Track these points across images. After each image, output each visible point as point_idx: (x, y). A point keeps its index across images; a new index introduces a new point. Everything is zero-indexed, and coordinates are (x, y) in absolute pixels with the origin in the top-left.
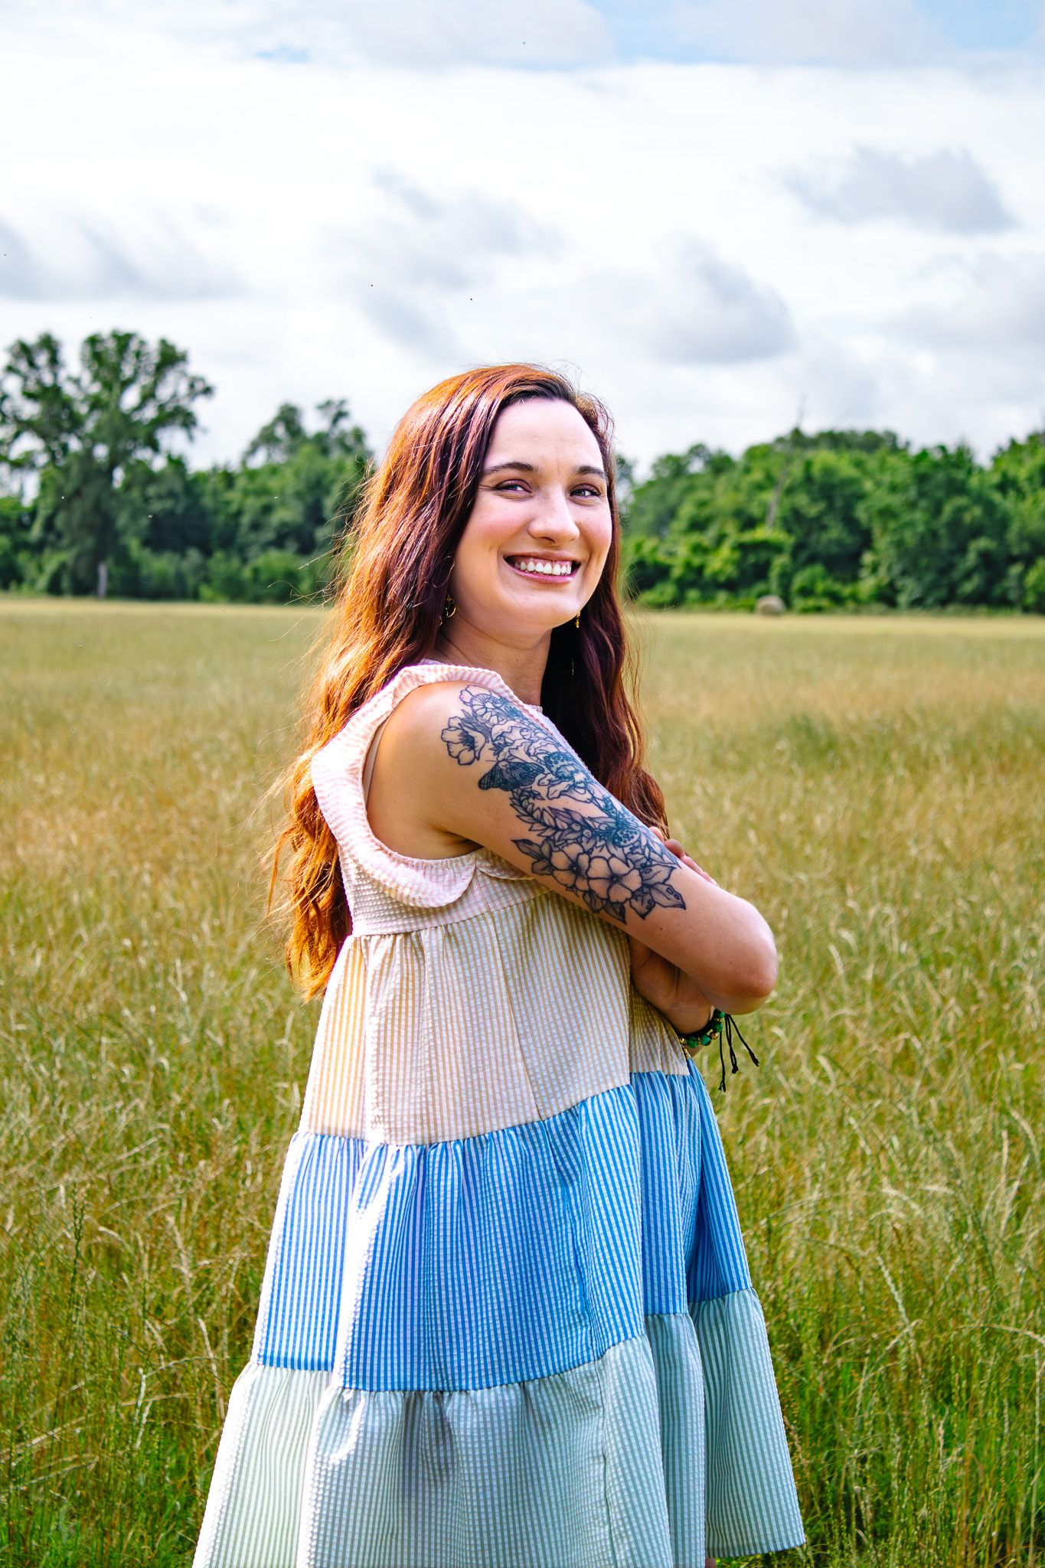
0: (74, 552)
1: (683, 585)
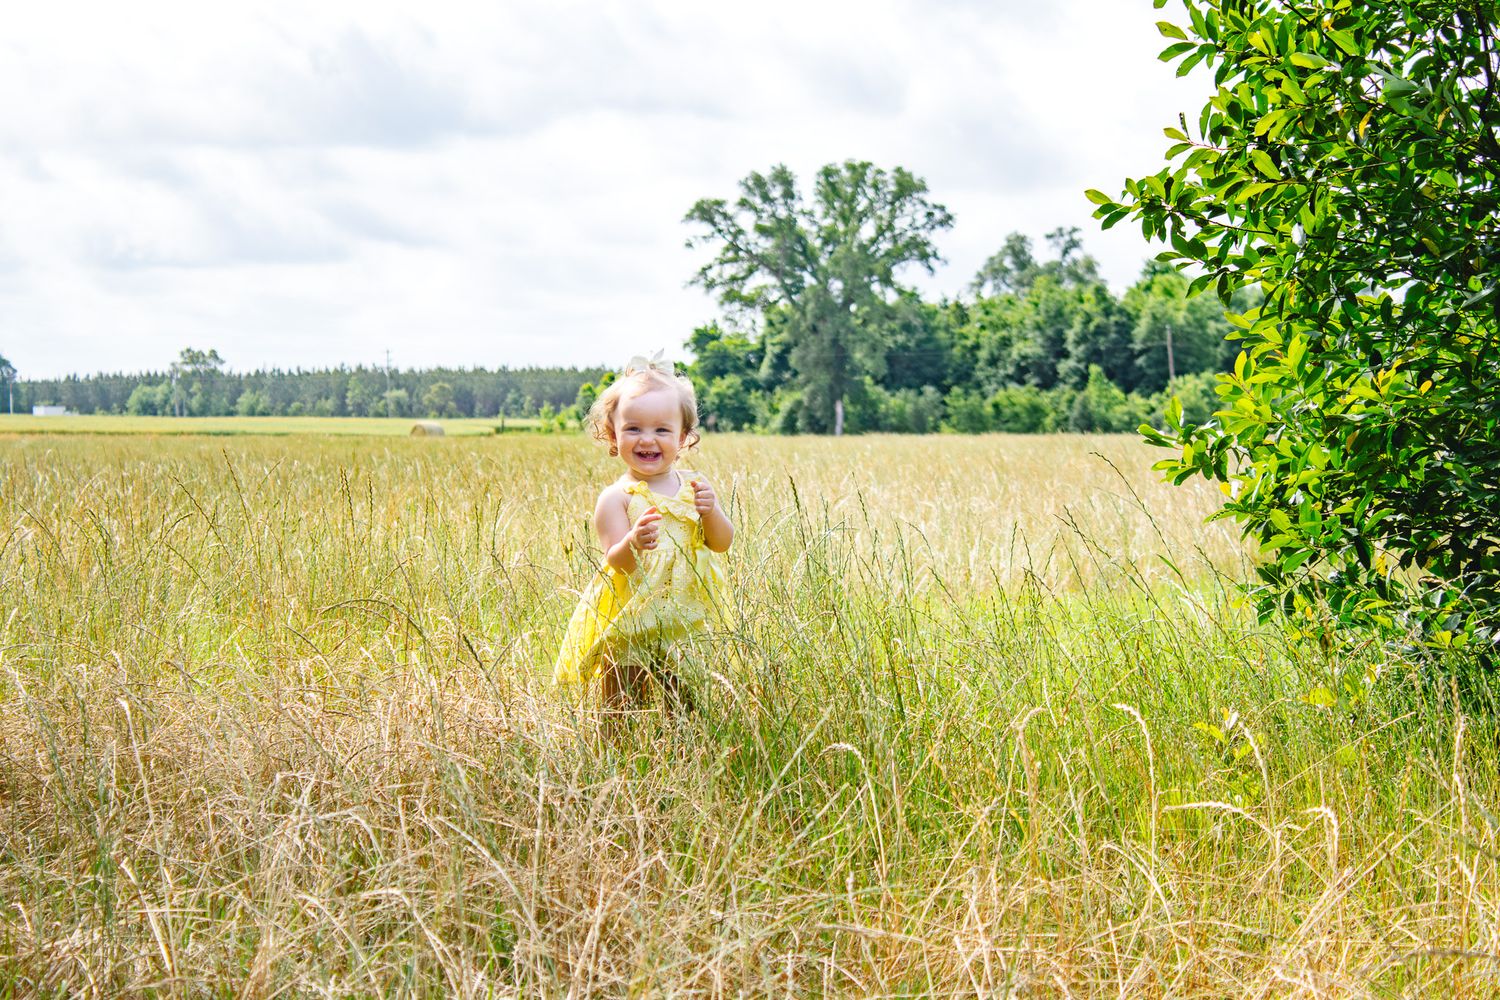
0: (810, 389)
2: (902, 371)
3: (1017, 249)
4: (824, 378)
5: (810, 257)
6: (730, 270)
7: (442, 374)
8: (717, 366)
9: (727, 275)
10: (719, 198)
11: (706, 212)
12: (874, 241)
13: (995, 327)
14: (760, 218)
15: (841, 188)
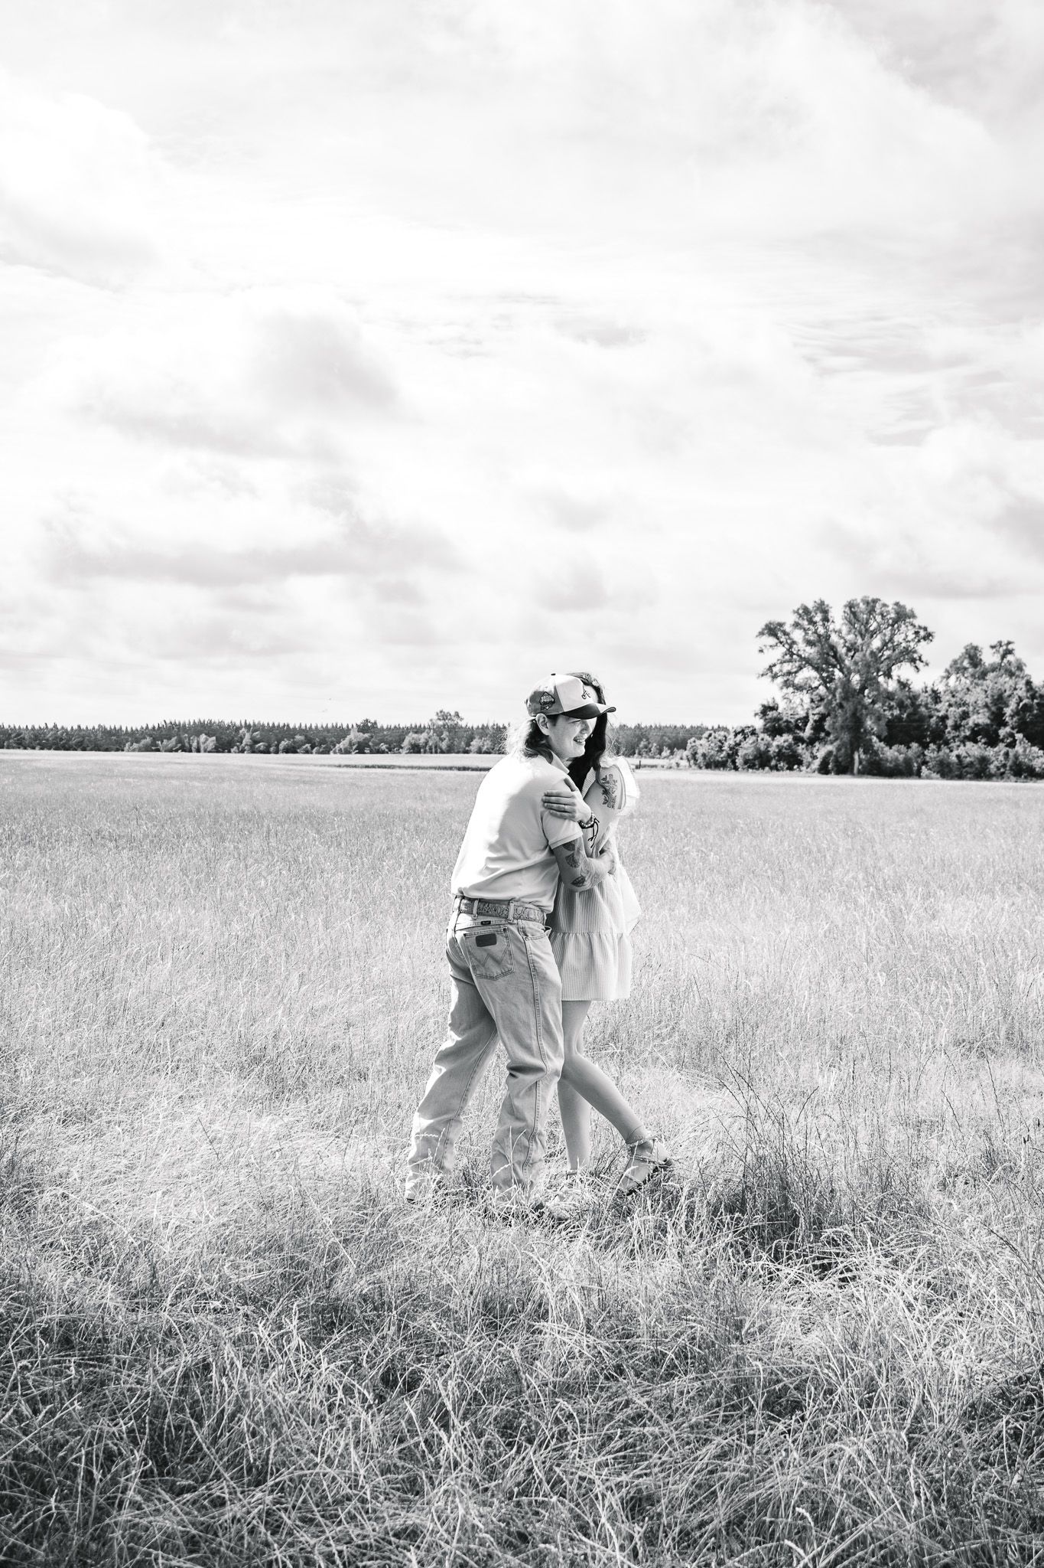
0: (837, 744)
2: (895, 734)
3: (973, 656)
4: (846, 737)
5: (839, 660)
6: (787, 667)
8: (775, 728)
9: (785, 671)
10: (781, 620)
11: (771, 630)
12: (880, 650)
13: (957, 705)
14: (806, 634)
15: (859, 615)
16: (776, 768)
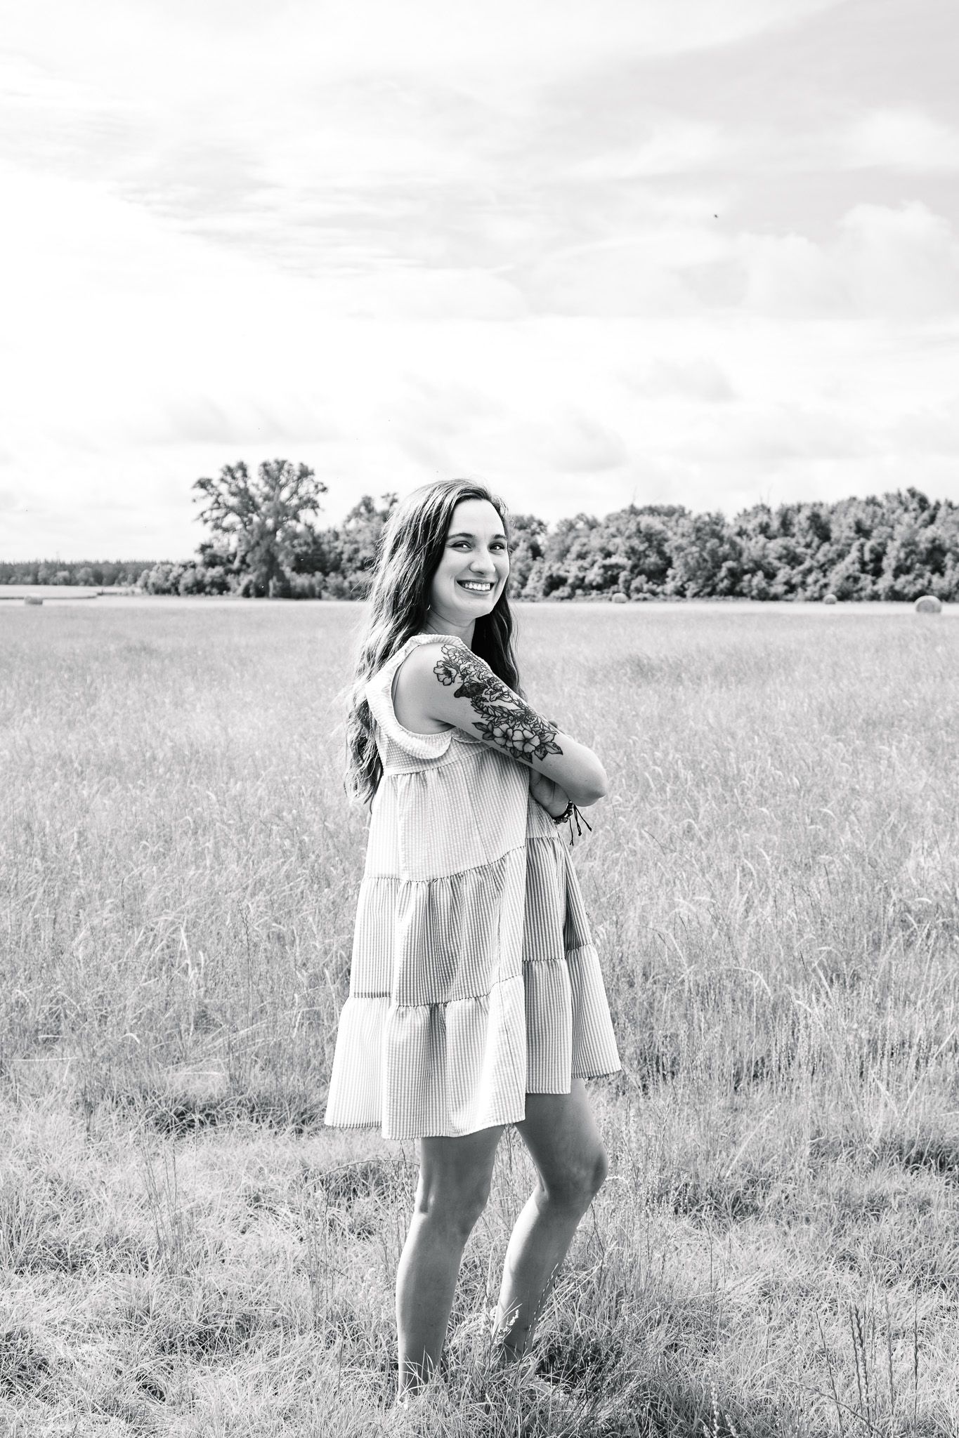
0: (256, 573)
1: (574, 588)
2: (302, 565)
3: (367, 503)
4: (264, 569)
5: (256, 508)
6: (216, 514)
7: (87, 564)
8: (212, 562)
9: (214, 516)
10: (209, 477)
11: (203, 484)
12: (288, 499)
13: (352, 543)
14: (230, 487)
15: (272, 473)
16: (210, 593)
